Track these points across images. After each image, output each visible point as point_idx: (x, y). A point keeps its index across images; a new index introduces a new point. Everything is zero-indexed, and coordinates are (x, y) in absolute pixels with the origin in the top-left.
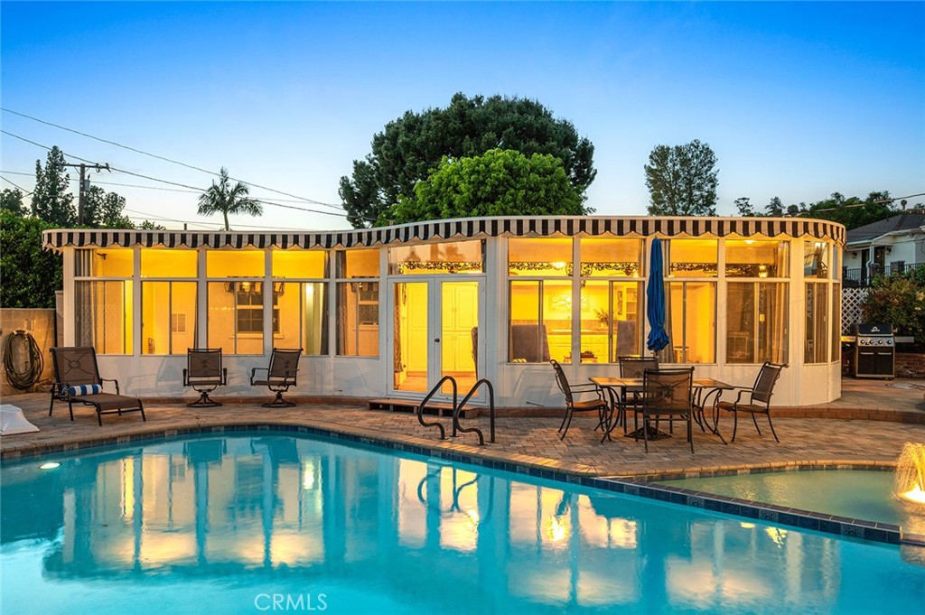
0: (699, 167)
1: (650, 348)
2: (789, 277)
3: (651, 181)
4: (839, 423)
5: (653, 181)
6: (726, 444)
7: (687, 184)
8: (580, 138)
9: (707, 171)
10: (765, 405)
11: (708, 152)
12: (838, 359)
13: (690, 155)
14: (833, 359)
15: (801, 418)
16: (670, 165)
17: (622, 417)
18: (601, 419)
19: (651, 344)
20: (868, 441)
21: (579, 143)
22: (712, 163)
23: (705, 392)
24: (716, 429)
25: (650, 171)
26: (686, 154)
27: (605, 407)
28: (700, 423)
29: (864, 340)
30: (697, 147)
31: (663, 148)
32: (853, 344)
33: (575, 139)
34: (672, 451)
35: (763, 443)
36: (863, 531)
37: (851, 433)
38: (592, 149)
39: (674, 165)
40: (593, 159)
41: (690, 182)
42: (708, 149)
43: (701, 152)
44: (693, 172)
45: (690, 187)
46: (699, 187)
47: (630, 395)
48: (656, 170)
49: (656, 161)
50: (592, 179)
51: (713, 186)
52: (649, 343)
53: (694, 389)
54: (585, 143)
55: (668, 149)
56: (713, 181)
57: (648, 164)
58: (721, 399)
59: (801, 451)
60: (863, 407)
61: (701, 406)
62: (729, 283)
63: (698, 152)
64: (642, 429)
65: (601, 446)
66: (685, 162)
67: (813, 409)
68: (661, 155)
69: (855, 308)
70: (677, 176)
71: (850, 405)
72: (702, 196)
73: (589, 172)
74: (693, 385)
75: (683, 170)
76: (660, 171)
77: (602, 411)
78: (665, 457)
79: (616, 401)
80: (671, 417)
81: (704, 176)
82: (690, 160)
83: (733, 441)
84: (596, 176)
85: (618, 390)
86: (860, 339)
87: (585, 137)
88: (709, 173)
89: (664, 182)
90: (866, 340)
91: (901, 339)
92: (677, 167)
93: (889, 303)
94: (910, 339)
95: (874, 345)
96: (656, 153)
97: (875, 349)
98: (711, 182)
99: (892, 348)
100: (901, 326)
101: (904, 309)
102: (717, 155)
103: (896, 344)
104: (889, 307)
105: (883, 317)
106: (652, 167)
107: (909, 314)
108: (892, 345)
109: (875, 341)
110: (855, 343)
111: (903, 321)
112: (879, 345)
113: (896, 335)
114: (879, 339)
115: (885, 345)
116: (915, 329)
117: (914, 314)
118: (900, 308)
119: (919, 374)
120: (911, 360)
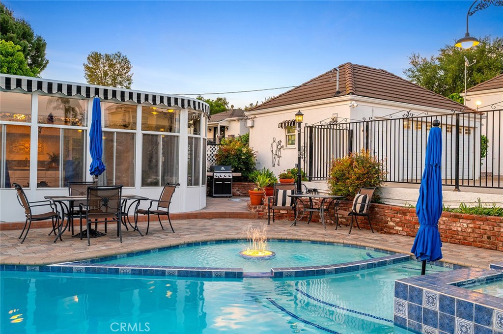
0: (121, 70)
1: (91, 174)
2: (179, 133)
3: (89, 76)
4: (206, 221)
5: (90, 75)
6: (143, 236)
7: (113, 80)
8: (35, 35)
9: (125, 73)
10: (166, 210)
11: (127, 61)
12: (205, 184)
13: (115, 61)
14: (202, 184)
15: (185, 219)
16: (101, 66)
17: (71, 224)
18: (54, 227)
19: (93, 171)
20: (222, 228)
21: (35, 39)
22: (129, 68)
23: (129, 202)
24: (136, 226)
25: (87, 68)
26: (112, 60)
27: (57, 216)
28: (125, 225)
29: (217, 175)
30: (119, 57)
31: (96, 53)
32: (212, 177)
33: (31, 35)
34: (107, 243)
35: (165, 233)
36: (224, 273)
37: (213, 225)
38: (44, 45)
39: (104, 66)
40: (45, 52)
41: (114, 79)
42: (126, 59)
43: (122, 60)
44: (117, 72)
45: (115, 82)
47: (76, 209)
48: (91, 68)
49: (92, 62)
50: (45, 66)
51: (129, 84)
52: (91, 170)
53: (122, 201)
54: (39, 40)
55: (100, 55)
56: (129, 80)
57: (86, 63)
58: (139, 208)
59: (187, 236)
60: (218, 211)
61: (126, 212)
62: (144, 135)
63: (120, 60)
64: (86, 231)
65: (55, 244)
66: (111, 66)
67: (192, 213)
68: (95, 58)
69: (212, 157)
70: (106, 74)
71: (212, 210)
73: (42, 61)
74: (122, 198)
75: (110, 70)
76: (95, 69)
77: (55, 219)
78: (103, 247)
79: (66, 212)
80: (106, 219)
81: (124, 76)
82: (115, 65)
83: (146, 234)
84: (48, 65)
85: (68, 203)
86: (215, 174)
87: (39, 35)
88: (127, 75)
89: (97, 77)
90: (218, 175)
91: (235, 174)
92: (106, 68)
93: (229, 154)
94: (239, 174)
95: (222, 177)
96: (92, 56)
97: (223, 180)
98: (128, 80)
99: (231, 179)
100: (235, 167)
101: (236, 157)
102: (132, 64)
103: (233, 177)
104: (230, 156)
105: (226, 162)
106: (89, 66)
107: (239, 160)
108: (231, 177)
109: (223, 176)
110: (213, 176)
111: (236, 164)
112: (224, 177)
113: (233, 172)
114: (225, 174)
115: (228, 177)
116: (241, 169)
117: (241, 160)
118: (235, 157)
119: (243, 193)
120: (240, 186)
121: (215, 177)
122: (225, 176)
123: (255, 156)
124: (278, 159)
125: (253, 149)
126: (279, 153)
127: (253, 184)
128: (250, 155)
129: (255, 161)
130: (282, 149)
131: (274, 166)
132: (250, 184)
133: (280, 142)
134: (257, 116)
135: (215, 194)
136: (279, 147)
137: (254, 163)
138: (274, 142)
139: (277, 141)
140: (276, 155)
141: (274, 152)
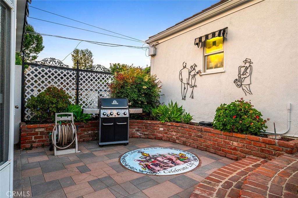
0: (88, 57)
3: (74, 59)
7: (84, 61)
9: (90, 58)
11: (90, 53)
16: (79, 55)
22: (92, 56)
25: (73, 56)
26: (84, 53)
29: (106, 113)
30: (87, 51)
31: (77, 49)
44: (86, 58)
46: (88, 63)
49: (75, 53)
51: (92, 63)
55: (79, 50)
57: (73, 53)
63: (88, 53)
66: (84, 55)
68: (77, 52)
72: (89, 65)
76: (76, 56)
81: (89, 60)
86: (103, 111)
90: (108, 112)
91: (133, 111)
92: (82, 56)
93: (126, 82)
94: (139, 111)
95: (113, 116)
96: (75, 51)
97: (115, 120)
98: (91, 61)
99: (127, 118)
100: (134, 100)
101: (136, 87)
102: (93, 54)
103: (130, 114)
104: (127, 86)
105: (122, 93)
106: (74, 55)
107: (139, 91)
108: (128, 116)
109: (115, 113)
110: (99, 115)
111: (135, 96)
112: (117, 116)
113: (130, 107)
114: (118, 111)
115: (122, 115)
116: (142, 102)
117: (142, 91)
118: (133, 87)
119: (145, 135)
120: (140, 125)
121: (102, 116)
122: (118, 114)
123: (159, 86)
124: (190, 90)
125: (157, 78)
126: (193, 81)
127: (158, 122)
128: (152, 85)
129: (159, 93)
130: (197, 76)
131: (184, 98)
132: (154, 122)
133: (194, 67)
134: (160, 42)
135: (101, 142)
136: (192, 73)
137: (158, 96)
138: (184, 67)
139: (188, 66)
140: (188, 84)
141: (185, 81)
